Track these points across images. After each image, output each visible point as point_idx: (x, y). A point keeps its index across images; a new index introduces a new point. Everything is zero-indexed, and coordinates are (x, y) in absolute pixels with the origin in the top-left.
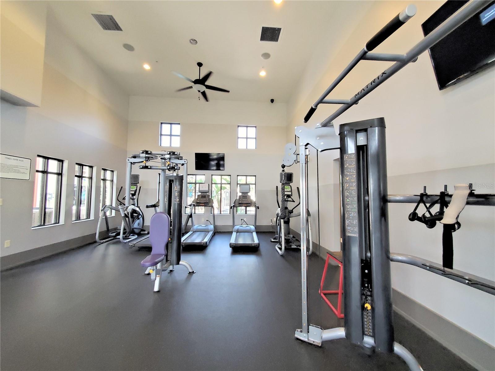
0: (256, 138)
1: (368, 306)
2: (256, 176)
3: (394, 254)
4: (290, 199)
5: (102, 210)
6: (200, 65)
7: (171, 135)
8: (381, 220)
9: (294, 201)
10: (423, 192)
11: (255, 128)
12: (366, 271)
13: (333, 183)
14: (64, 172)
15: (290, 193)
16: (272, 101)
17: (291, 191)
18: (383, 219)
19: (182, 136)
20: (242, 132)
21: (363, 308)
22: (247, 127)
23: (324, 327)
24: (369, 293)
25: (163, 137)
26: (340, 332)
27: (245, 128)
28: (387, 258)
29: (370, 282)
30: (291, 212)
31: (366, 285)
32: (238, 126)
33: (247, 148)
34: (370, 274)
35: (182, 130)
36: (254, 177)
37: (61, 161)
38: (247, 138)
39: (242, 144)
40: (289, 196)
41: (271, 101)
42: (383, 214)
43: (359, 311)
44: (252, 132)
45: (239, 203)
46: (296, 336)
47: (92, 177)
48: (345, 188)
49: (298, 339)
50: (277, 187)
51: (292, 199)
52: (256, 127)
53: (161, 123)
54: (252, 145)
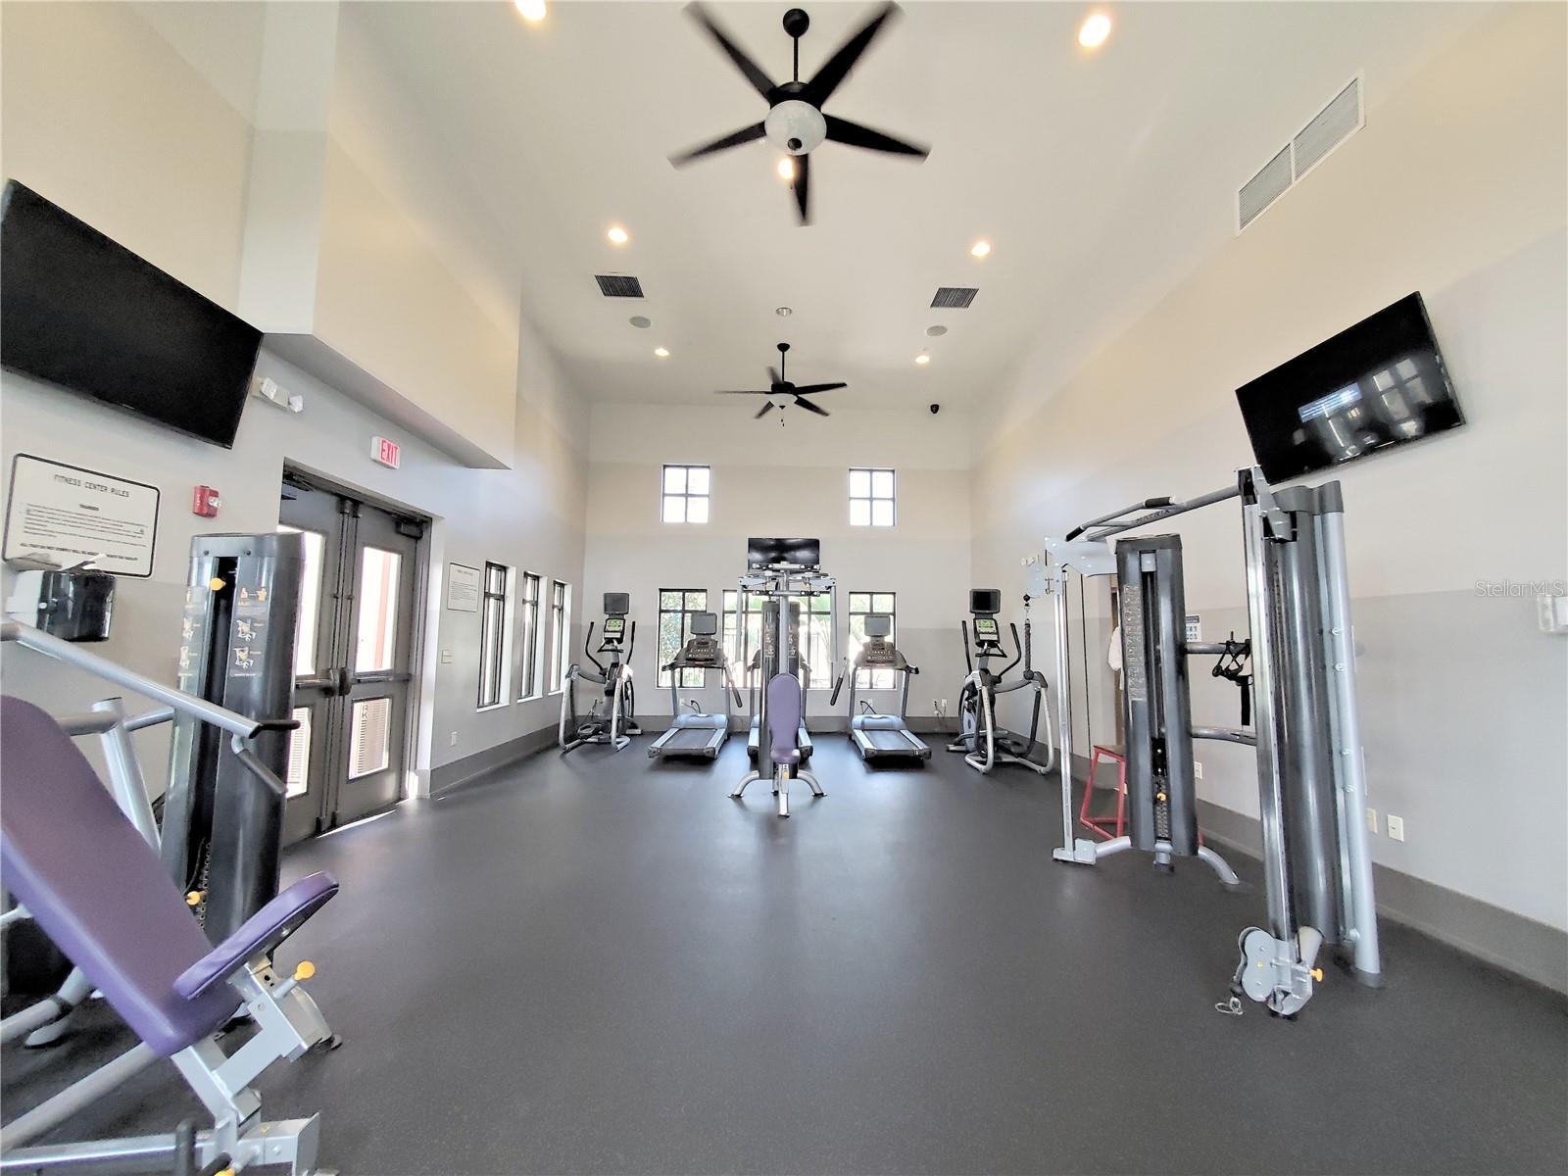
0: (893, 500)
1: (1162, 796)
2: (894, 593)
3: (1197, 727)
4: (993, 651)
5: (566, 677)
6: (783, 347)
7: (687, 495)
8: (1177, 679)
9: (1004, 656)
10: (1229, 639)
11: (891, 474)
12: (1159, 751)
13: (1097, 616)
14: (507, 594)
15: (995, 638)
16: (935, 408)
17: (997, 633)
18: (1181, 678)
19: (715, 496)
20: (858, 482)
21: (1156, 801)
22: (871, 471)
23: (1099, 839)
24: (1163, 781)
25: (666, 498)
26: (1124, 842)
27: (868, 474)
28: (1188, 734)
29: (1164, 766)
30: (998, 680)
31: (1160, 770)
32: (850, 470)
33: (871, 524)
34: (1164, 756)
35: (715, 483)
36: (891, 596)
37: (503, 569)
38: (871, 499)
39: (858, 515)
40: (992, 644)
41: (932, 410)
42: (1181, 670)
43: (1150, 805)
44: (884, 483)
45: (868, 661)
46: (1055, 856)
47: (537, 602)
48: (1126, 632)
49: (1057, 860)
50: (964, 622)
51: (1002, 651)
52: (893, 471)
53: (665, 467)
54: (884, 516)
